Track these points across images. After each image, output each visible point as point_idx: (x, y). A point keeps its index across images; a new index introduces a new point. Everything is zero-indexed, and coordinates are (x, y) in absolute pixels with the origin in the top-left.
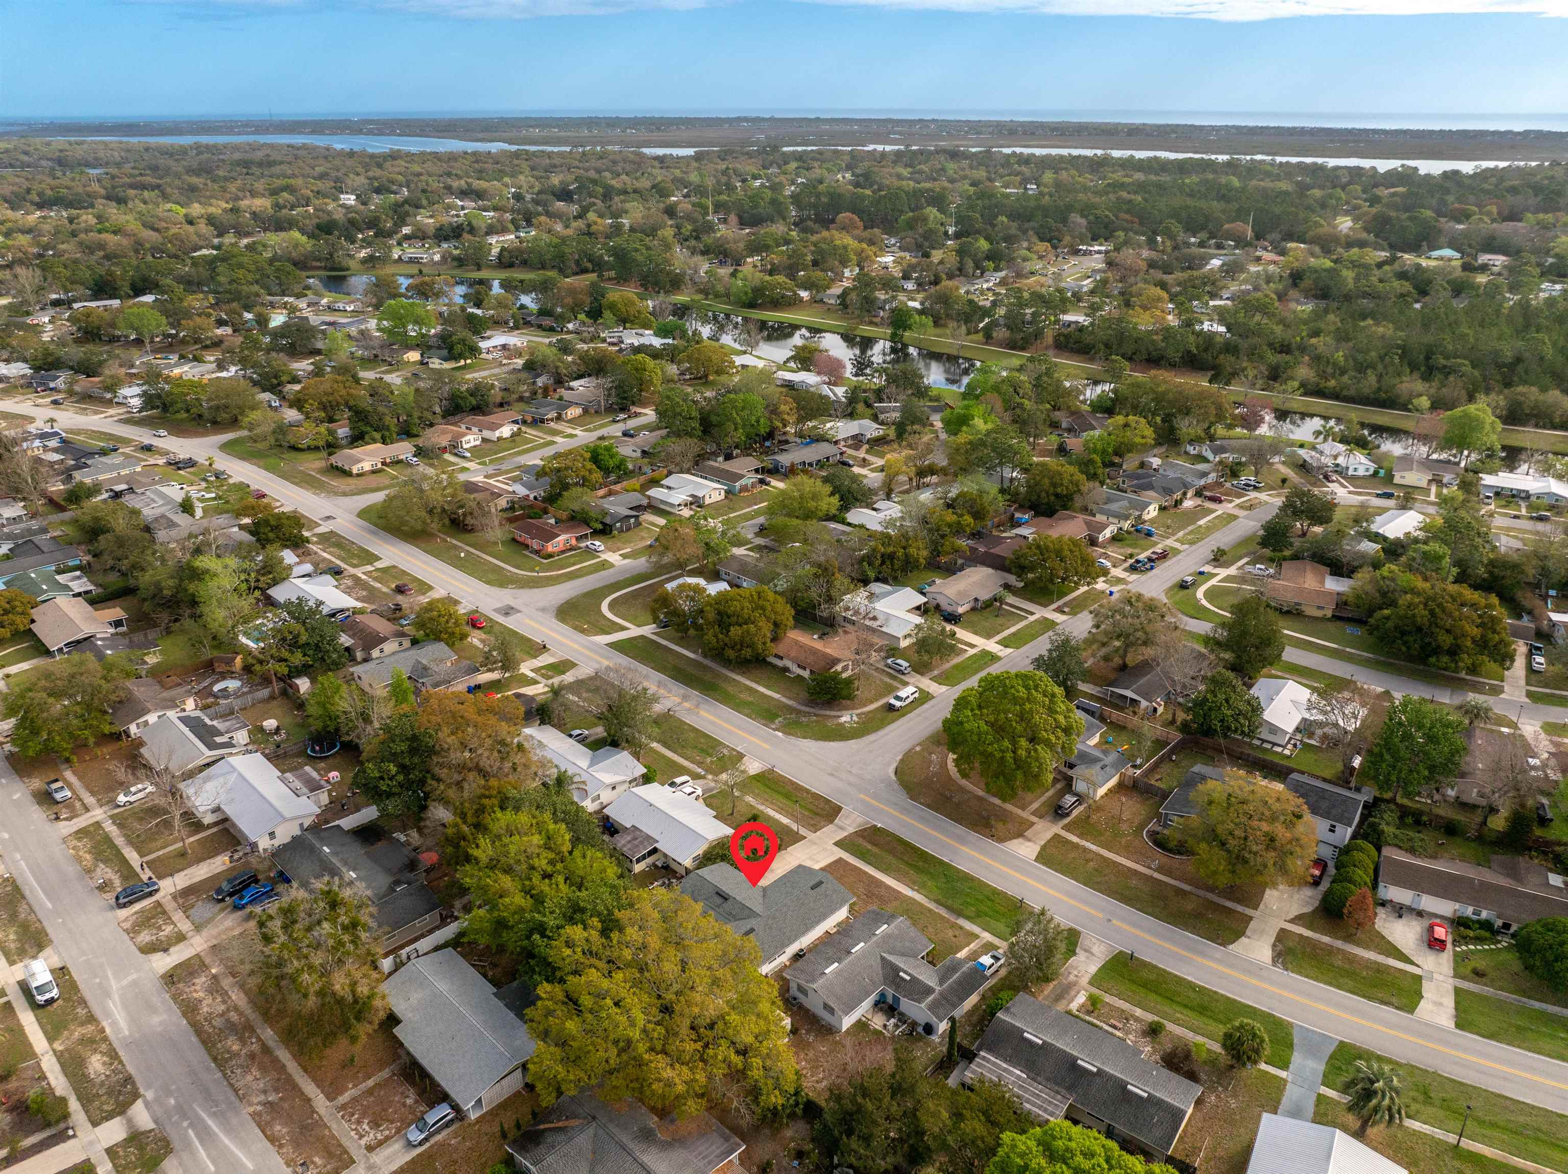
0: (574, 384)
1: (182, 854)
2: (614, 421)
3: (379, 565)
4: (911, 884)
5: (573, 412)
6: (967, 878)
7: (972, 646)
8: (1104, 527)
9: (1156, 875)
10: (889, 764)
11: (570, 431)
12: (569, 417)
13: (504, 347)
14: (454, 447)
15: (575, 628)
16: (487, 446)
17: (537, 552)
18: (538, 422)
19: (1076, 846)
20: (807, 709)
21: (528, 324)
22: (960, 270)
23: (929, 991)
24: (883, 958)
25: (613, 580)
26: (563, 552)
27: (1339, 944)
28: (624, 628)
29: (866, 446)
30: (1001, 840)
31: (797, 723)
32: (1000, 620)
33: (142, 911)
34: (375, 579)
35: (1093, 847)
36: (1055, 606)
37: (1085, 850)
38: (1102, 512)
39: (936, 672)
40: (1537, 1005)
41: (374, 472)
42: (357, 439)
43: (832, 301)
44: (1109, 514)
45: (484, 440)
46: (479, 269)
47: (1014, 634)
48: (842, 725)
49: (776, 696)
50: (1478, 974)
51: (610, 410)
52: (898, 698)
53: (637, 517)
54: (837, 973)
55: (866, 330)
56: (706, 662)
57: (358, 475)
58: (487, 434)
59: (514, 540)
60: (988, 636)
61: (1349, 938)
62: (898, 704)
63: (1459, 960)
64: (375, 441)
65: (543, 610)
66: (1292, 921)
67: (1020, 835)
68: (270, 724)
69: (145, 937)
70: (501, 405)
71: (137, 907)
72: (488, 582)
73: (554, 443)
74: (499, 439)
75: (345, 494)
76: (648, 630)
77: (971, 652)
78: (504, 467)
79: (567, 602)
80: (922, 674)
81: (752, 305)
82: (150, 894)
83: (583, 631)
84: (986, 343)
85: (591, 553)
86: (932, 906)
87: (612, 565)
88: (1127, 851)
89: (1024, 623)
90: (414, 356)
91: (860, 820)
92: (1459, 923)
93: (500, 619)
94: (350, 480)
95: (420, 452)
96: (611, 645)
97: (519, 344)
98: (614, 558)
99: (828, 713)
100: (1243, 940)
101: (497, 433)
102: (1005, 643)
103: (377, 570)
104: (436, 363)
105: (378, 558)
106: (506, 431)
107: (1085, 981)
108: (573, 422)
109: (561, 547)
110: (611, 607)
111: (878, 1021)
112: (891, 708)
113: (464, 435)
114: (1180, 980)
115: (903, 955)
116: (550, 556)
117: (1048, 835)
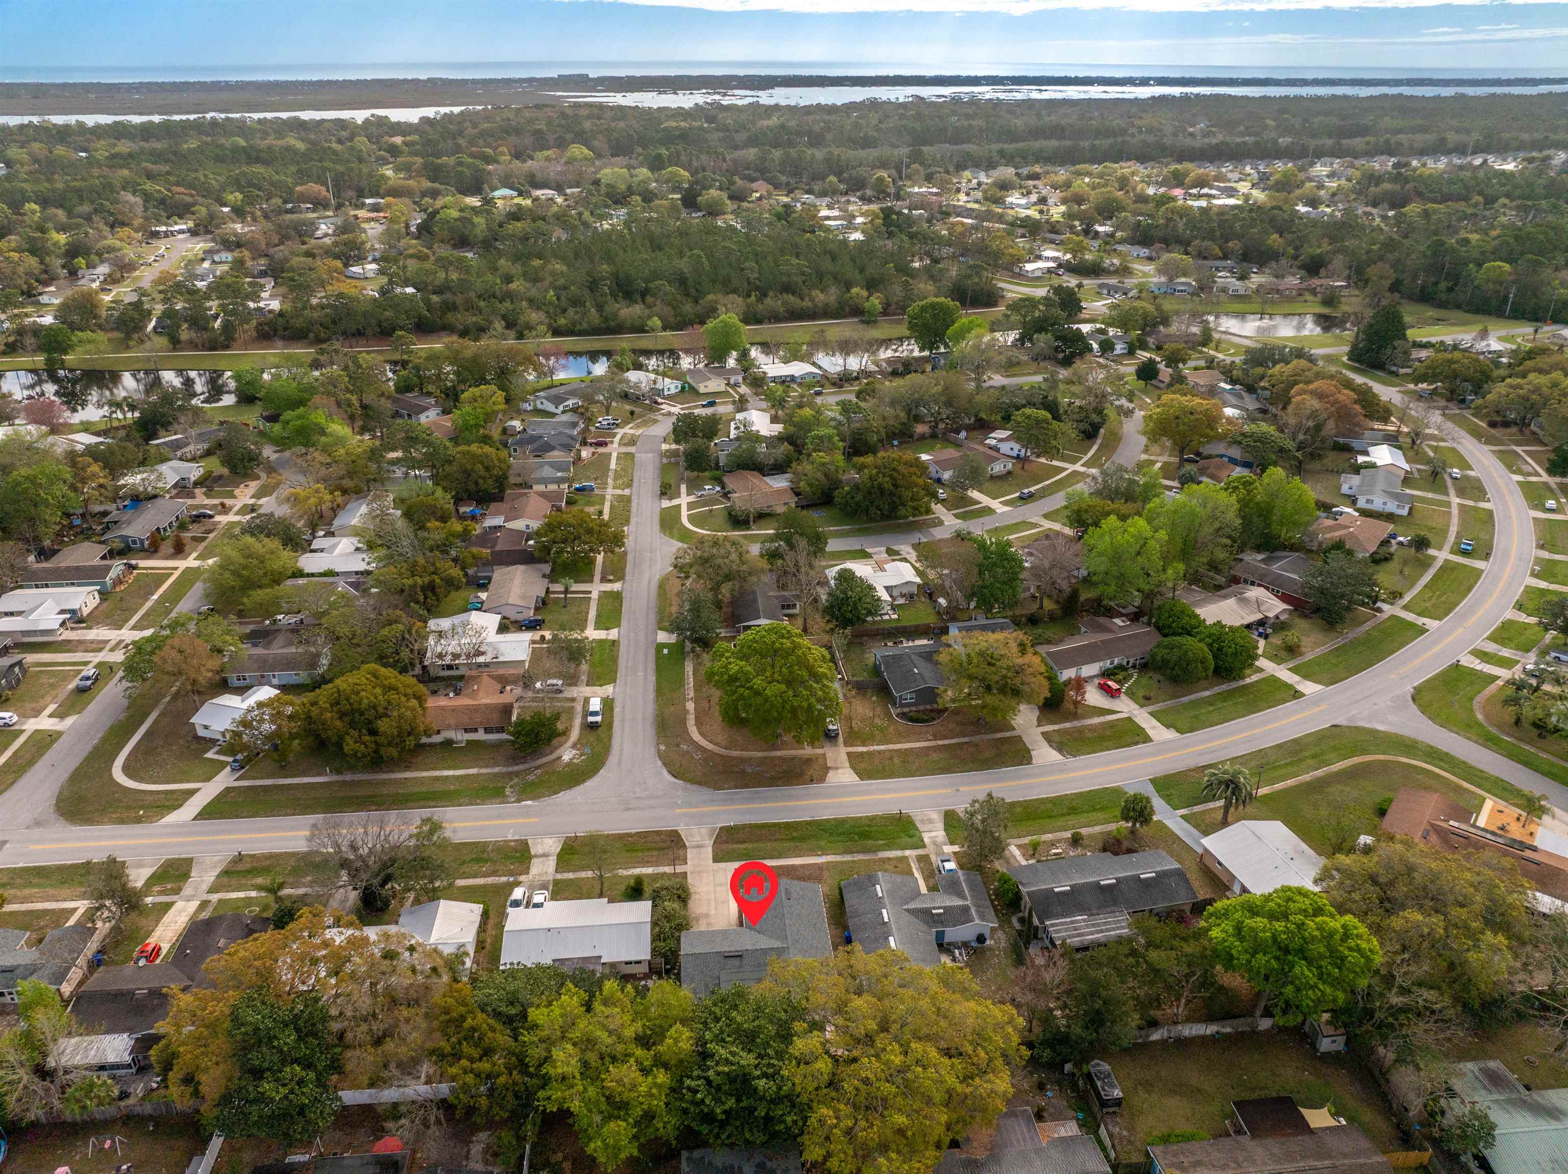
4: (812, 852)
6: (839, 822)
9: (940, 743)
10: (659, 773)
15: (122, 822)
19: (870, 754)
20: (521, 767)
23: (964, 909)
24: (908, 910)
25: (87, 748)
27: (1076, 724)
28: (189, 792)
29: (198, 491)
30: (820, 780)
31: (530, 784)
32: (571, 609)
36: (596, 578)
37: (879, 752)
38: (539, 481)
39: (583, 678)
40: (1185, 699)
47: (599, 616)
48: (569, 764)
49: (473, 771)
50: (1147, 698)
52: (595, 714)
54: (901, 944)
56: (348, 777)
60: (582, 627)
61: (1075, 716)
62: (593, 719)
63: (1131, 694)
65: (38, 823)
66: (1039, 725)
67: (827, 769)
76: (224, 780)
79: (60, 800)
80: (575, 685)
83: (136, 821)
84: (175, 349)
86: (850, 858)
87: (59, 734)
88: (901, 737)
89: (593, 604)
91: (703, 831)
92: (1107, 674)
98: (45, 723)
99: (544, 760)
100: (1033, 753)
102: (602, 627)
110: (136, 778)
115: (913, 898)
117: (844, 758)
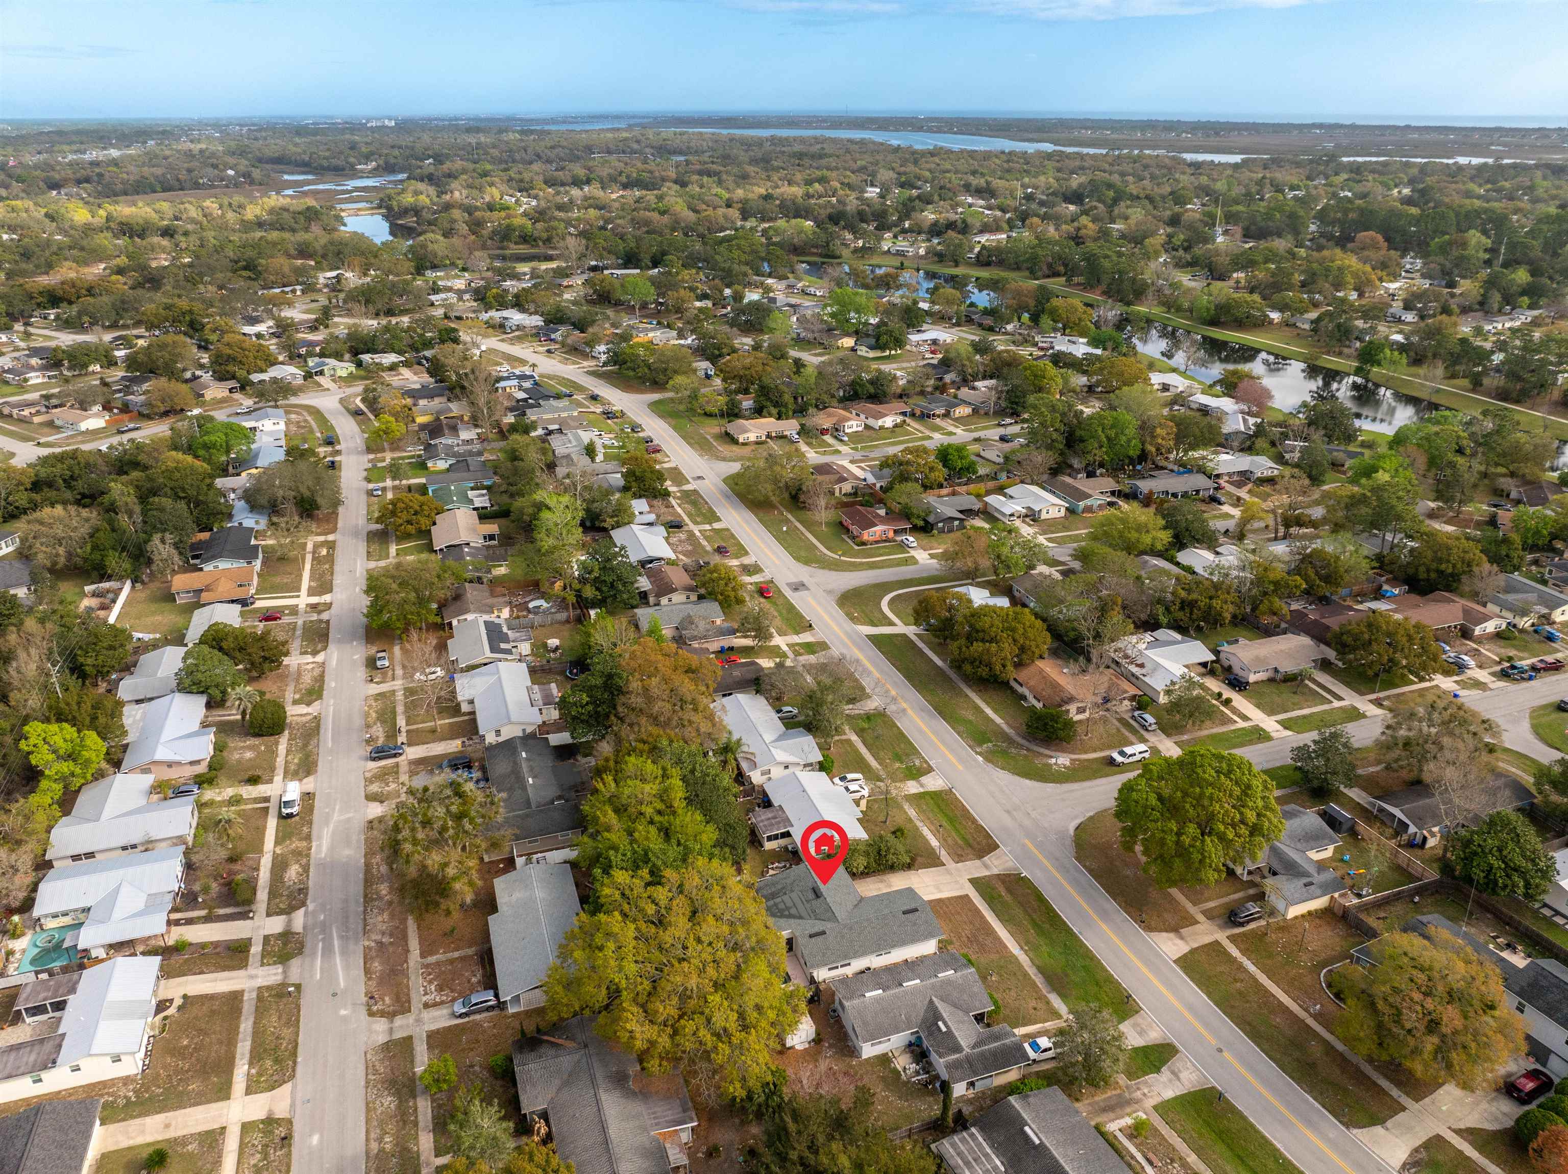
0: (979, 384)
1: (433, 731)
2: (999, 425)
3: (716, 526)
4: (1025, 942)
5: (962, 411)
6: (1088, 955)
7: (1245, 718)
8: (1486, 618)
10: (1076, 817)
11: (952, 429)
12: (957, 415)
13: (935, 342)
14: (836, 431)
15: (848, 614)
16: (867, 433)
17: (853, 538)
18: (924, 417)
19: (1232, 960)
20: (1022, 741)
21: (969, 321)
22: (1481, 304)
23: (957, 1049)
24: (931, 1002)
25: (909, 577)
26: (877, 542)
28: (892, 624)
29: (1250, 485)
30: (1149, 929)
31: (1004, 752)
32: (1296, 698)
33: (384, 767)
34: (706, 538)
35: (1252, 968)
36: (1373, 696)
37: (1241, 967)
38: (1496, 602)
39: (1185, 737)
41: (757, 443)
42: (759, 411)
43: (1307, 326)
44: (1504, 606)
45: (867, 427)
46: (957, 266)
47: (1304, 717)
48: (1050, 765)
49: (998, 720)
51: (1001, 413)
52: (1122, 753)
53: (961, 520)
54: (877, 1000)
55: (1332, 361)
56: (950, 672)
57: (744, 444)
58: (871, 422)
59: (841, 523)
60: (1270, 711)
62: (1119, 759)
64: (770, 415)
65: (830, 592)
66: (1458, 1132)
67: (1175, 929)
68: (553, 642)
69: (375, 788)
70: (901, 396)
71: (383, 763)
72: (797, 559)
73: (931, 438)
74: (881, 428)
75: (724, 459)
76: (912, 630)
77: (1241, 724)
78: (872, 455)
79: (854, 590)
80: (1168, 735)
81: (1214, 322)
82: (395, 756)
83: (853, 619)
84: (1473, 391)
85: (903, 547)
86: (1032, 971)
87: (916, 563)
88: (1290, 984)
89: (1326, 707)
90: (848, 342)
91: (1010, 864)
93: (788, 592)
94: (735, 448)
95: (803, 431)
96: (871, 638)
97: (949, 341)
98: (922, 556)
99: (1042, 750)
100: (1378, 1130)
101: (880, 422)
102: (1286, 725)
103: (713, 530)
104: (863, 351)
105: (719, 520)
106: (888, 421)
107: (1150, 1103)
108: (959, 420)
109: (877, 538)
110: (891, 602)
111: (904, 1063)
112: (1111, 762)
113: (849, 419)
114: (1265, 1143)
115: (955, 1006)
116: (864, 544)
117: (1207, 939)
